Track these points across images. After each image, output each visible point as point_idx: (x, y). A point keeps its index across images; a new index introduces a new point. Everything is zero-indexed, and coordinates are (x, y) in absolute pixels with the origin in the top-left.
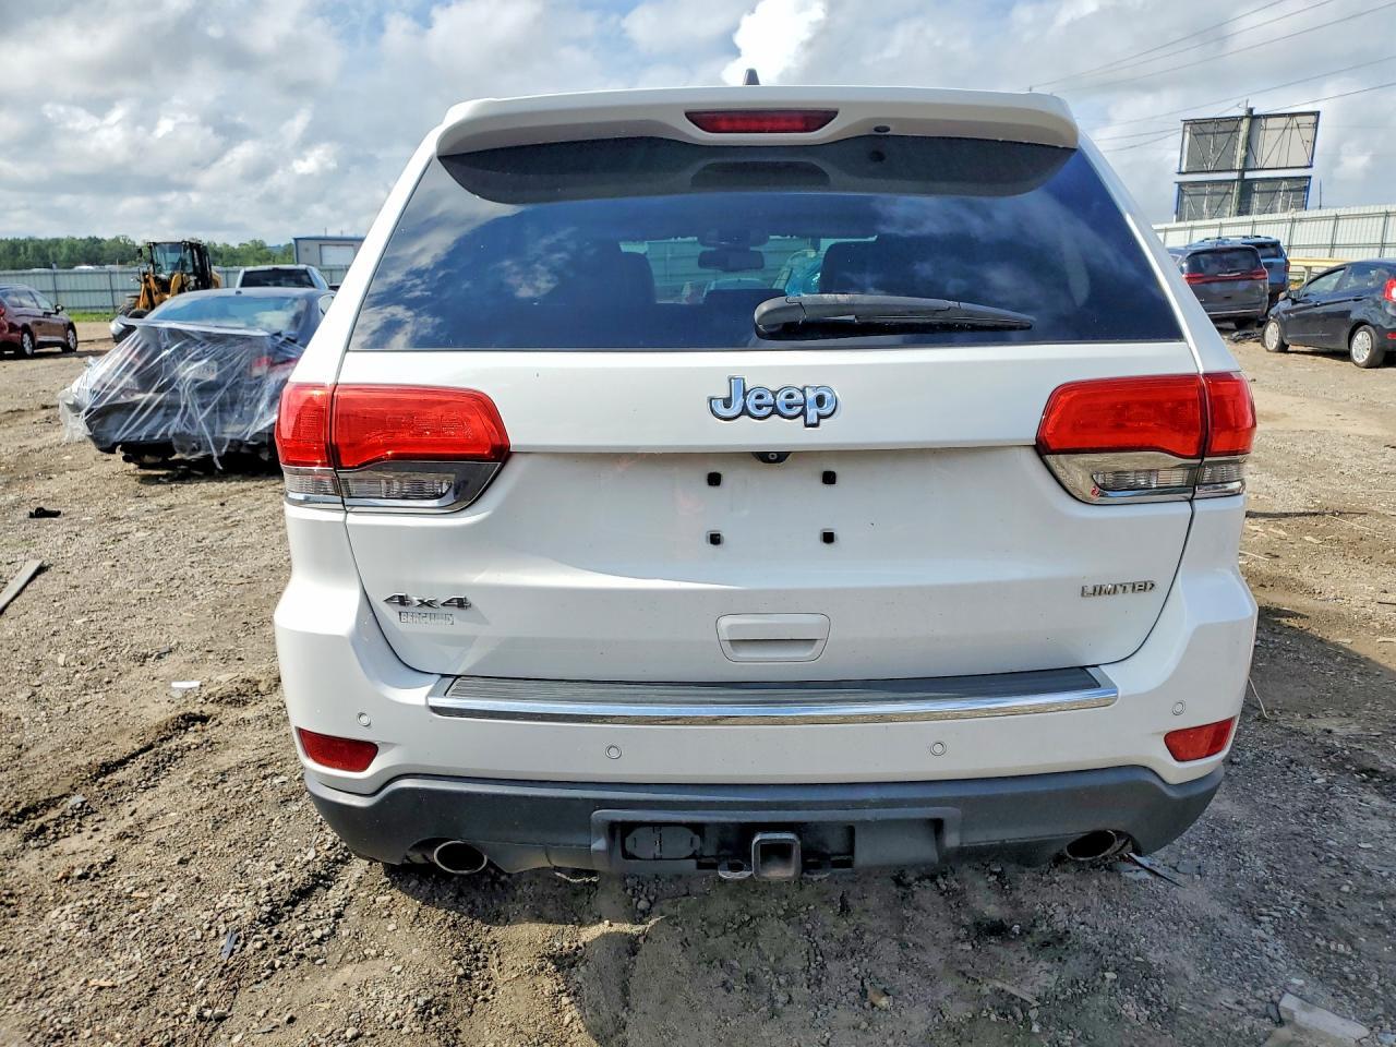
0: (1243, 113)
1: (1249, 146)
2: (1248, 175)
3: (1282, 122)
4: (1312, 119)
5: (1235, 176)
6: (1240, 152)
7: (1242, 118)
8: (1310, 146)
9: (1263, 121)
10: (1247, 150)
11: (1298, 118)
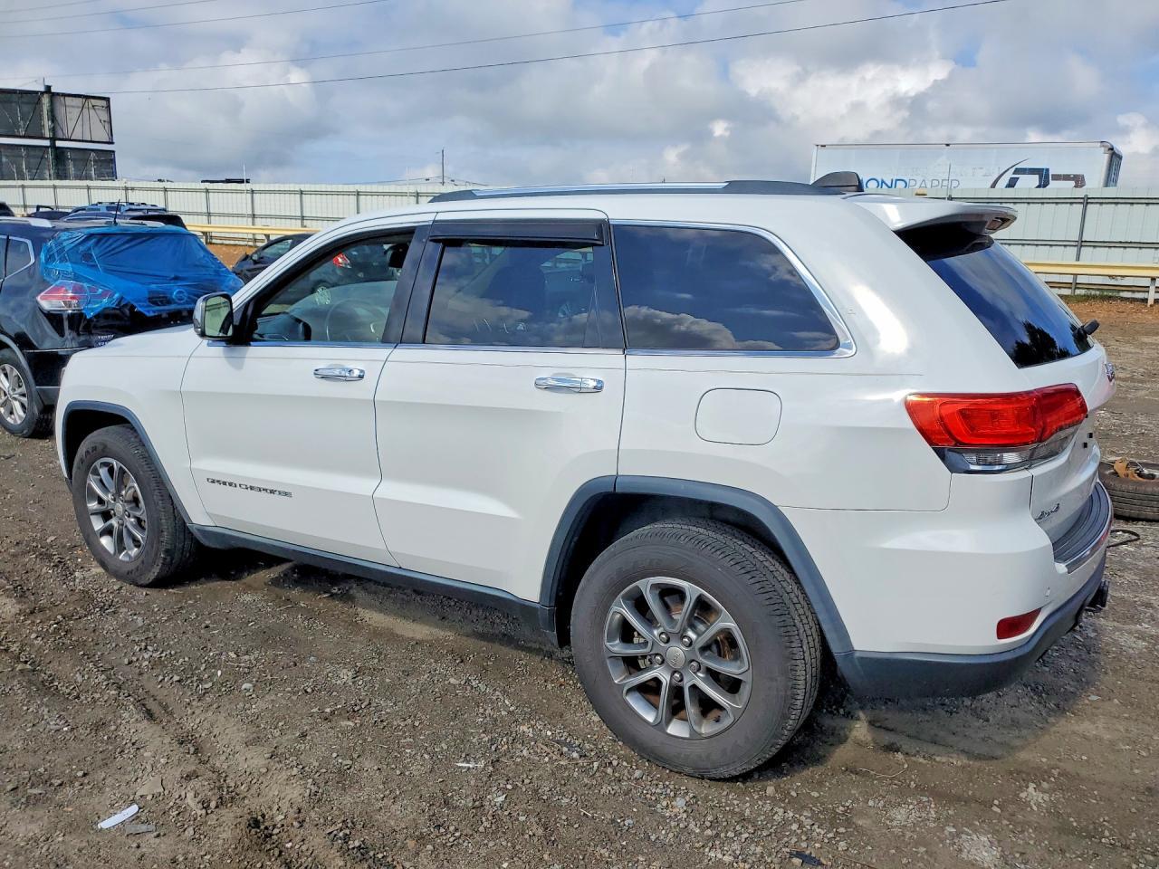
0: (42, 89)
1: (53, 118)
2: (59, 144)
3: (79, 101)
4: (104, 103)
5: (47, 143)
6: (47, 124)
7: (42, 93)
8: (107, 126)
9: (62, 98)
10: (53, 122)
11: (92, 101)
